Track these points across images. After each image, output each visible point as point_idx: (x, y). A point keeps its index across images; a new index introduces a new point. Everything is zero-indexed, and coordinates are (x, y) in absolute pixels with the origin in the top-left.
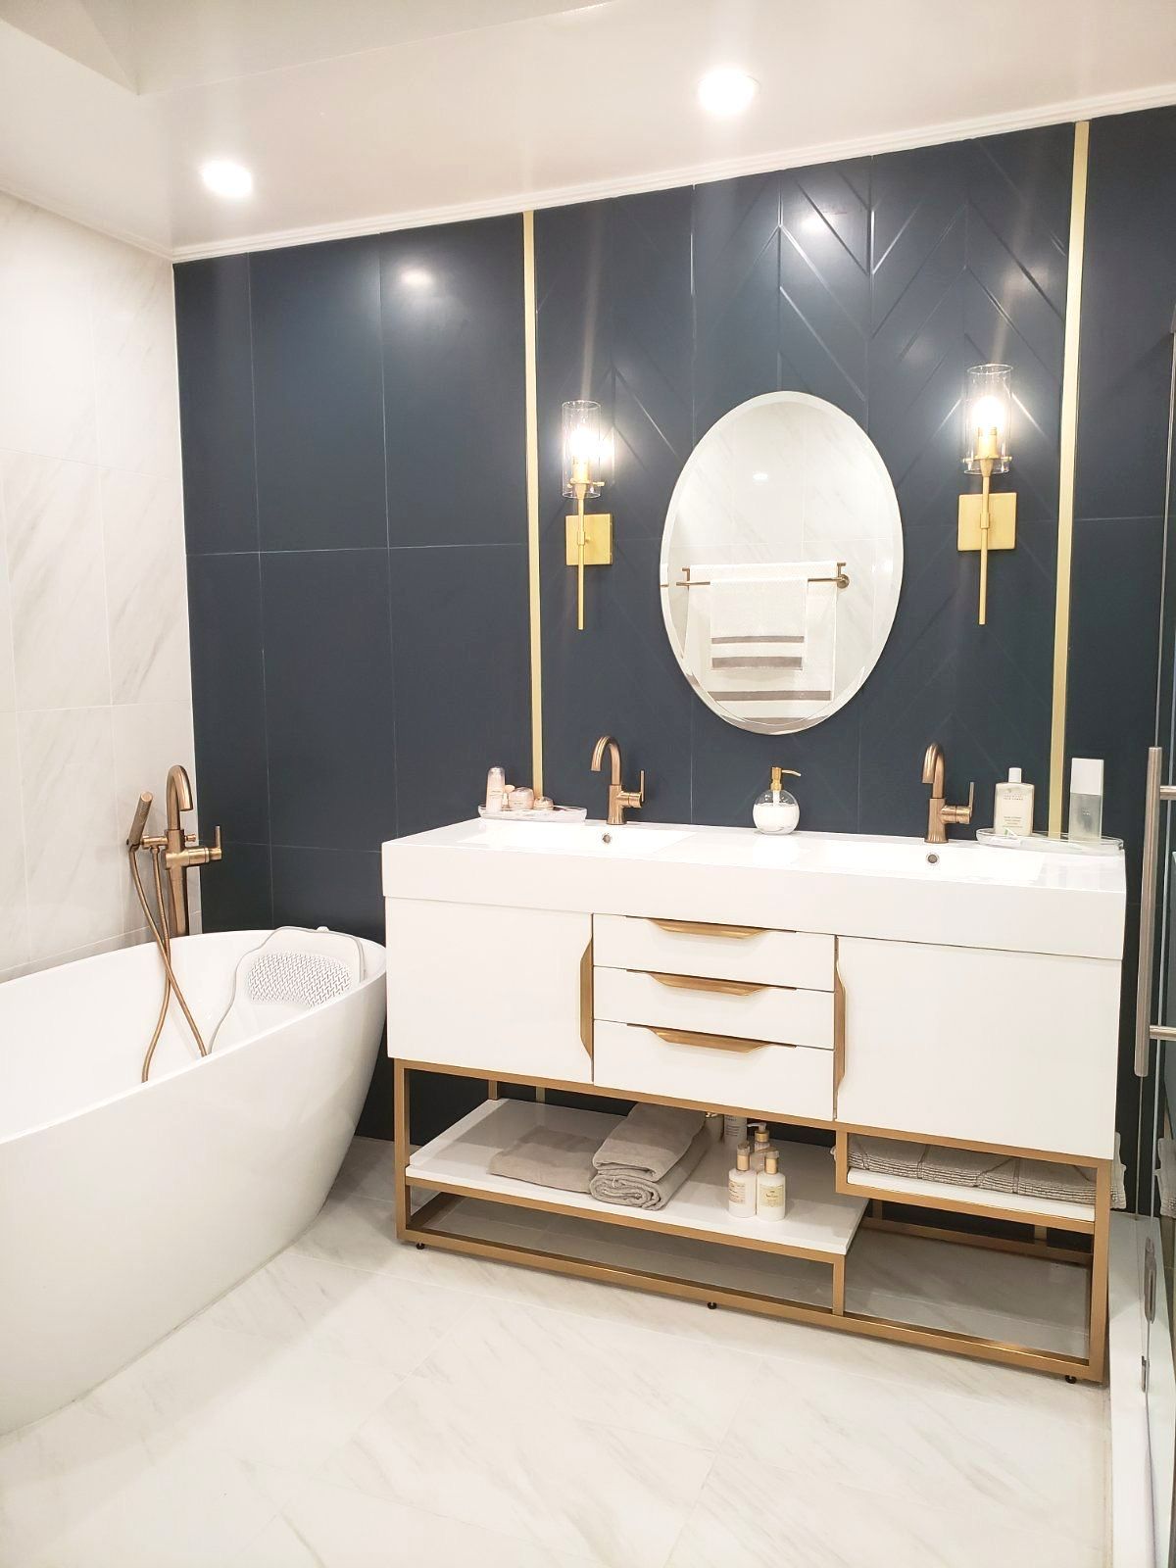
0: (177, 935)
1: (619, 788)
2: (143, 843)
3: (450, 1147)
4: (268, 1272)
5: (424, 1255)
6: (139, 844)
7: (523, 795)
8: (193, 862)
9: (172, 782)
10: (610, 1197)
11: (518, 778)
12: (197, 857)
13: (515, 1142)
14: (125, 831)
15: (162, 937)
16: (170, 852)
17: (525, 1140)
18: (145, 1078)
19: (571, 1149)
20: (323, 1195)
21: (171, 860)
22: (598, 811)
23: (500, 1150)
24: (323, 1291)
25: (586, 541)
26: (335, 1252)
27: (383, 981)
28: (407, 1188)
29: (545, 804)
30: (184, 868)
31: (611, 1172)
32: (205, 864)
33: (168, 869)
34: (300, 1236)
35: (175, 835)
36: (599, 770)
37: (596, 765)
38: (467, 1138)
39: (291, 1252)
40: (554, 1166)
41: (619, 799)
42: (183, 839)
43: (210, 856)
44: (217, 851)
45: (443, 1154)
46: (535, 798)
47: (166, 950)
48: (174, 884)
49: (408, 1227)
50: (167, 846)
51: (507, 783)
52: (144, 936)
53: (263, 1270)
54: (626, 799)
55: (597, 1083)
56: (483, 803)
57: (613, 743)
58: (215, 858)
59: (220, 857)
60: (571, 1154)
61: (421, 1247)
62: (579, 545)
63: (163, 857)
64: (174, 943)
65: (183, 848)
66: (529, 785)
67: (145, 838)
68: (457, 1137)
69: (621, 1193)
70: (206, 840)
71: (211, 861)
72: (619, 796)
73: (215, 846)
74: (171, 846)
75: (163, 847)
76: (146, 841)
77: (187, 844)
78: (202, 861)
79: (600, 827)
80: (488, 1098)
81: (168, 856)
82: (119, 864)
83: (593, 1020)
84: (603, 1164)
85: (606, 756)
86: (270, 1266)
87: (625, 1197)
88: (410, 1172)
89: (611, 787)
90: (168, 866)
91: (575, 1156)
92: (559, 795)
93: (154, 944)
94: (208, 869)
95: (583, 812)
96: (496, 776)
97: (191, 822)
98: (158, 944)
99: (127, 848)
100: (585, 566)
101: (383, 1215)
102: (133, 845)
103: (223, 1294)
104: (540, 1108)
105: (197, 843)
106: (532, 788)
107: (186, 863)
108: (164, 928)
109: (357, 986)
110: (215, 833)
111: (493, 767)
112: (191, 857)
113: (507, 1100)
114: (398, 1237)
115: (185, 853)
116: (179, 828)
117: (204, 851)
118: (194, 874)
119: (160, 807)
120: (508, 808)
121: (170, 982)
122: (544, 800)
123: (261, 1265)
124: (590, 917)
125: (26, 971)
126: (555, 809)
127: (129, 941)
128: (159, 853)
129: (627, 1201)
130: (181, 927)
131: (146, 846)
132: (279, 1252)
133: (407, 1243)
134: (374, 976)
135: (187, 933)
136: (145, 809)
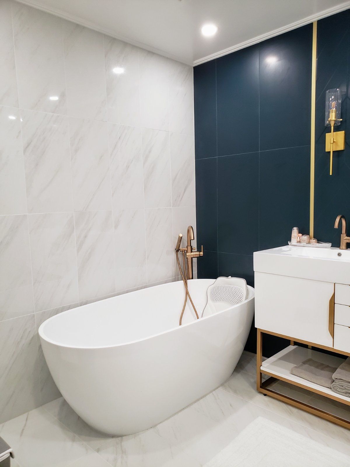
0: (189, 279)
1: (345, 235)
2: (180, 250)
3: (276, 361)
4: (213, 394)
5: (266, 398)
6: (179, 250)
7: (305, 237)
8: (195, 256)
9: (188, 231)
10: (339, 391)
11: (304, 231)
12: (196, 255)
13: (301, 363)
14: (174, 246)
15: (185, 279)
16: (188, 253)
17: (304, 363)
18: (180, 324)
19: (322, 369)
20: (232, 370)
21: (188, 255)
22: (336, 244)
23: (295, 365)
24: (231, 405)
25: (334, 142)
26: (235, 391)
27: (253, 300)
28: (261, 374)
29: (314, 241)
30: (192, 258)
31: (340, 382)
32: (198, 257)
33: (187, 258)
34: (224, 384)
35: (189, 248)
36: (337, 228)
37: (336, 225)
38: (282, 358)
39: (221, 389)
40: (316, 375)
41: (345, 239)
42: (192, 249)
43: (200, 255)
44: (202, 253)
45: (273, 363)
46: (310, 238)
47: (186, 283)
48: (189, 263)
49: (261, 387)
50: (187, 251)
51: (299, 233)
52: (180, 278)
53: (211, 393)
54: (348, 240)
55: (335, 348)
56: (290, 240)
57: (343, 218)
58: (201, 255)
59: (202, 255)
60: (322, 372)
61: (265, 395)
62: (331, 143)
63: (186, 254)
64: (189, 281)
65: (192, 252)
66: (308, 233)
67: (181, 248)
68: (279, 358)
69: (344, 391)
70: (199, 250)
71: (200, 256)
72: (345, 238)
73: (201, 252)
74: (188, 251)
75: (186, 251)
76: (181, 249)
77: (193, 251)
78: (197, 256)
79: (337, 251)
80: (290, 345)
81: (187, 254)
82: (173, 256)
83: (334, 324)
84: (336, 379)
85: (340, 223)
86: (214, 392)
87: (346, 393)
88: (262, 368)
89: (342, 235)
90: (187, 257)
91: (326, 373)
92: (320, 238)
93: (183, 281)
94: (199, 258)
95: (330, 244)
96: (295, 230)
97: (194, 244)
98: (184, 281)
99: (176, 251)
100: (333, 152)
101: (252, 380)
102: (177, 250)
103: (198, 400)
104: (310, 351)
105: (196, 250)
106: (309, 235)
107: (192, 257)
108: (186, 277)
109: (244, 302)
110: (201, 248)
111: (294, 227)
112: (194, 255)
113: (297, 346)
114: (257, 390)
115: (192, 253)
116: (191, 246)
117: (198, 253)
118: (195, 260)
119: (185, 239)
120: (300, 242)
121: (187, 293)
122: (314, 239)
123: (211, 392)
124: (334, 284)
125: (145, 287)
126: (318, 243)
127: (176, 280)
128: (184, 253)
129: (347, 395)
130: (191, 277)
131: (181, 251)
132: (217, 388)
133: (261, 393)
134: (250, 298)
135: (192, 278)
136: (180, 239)
